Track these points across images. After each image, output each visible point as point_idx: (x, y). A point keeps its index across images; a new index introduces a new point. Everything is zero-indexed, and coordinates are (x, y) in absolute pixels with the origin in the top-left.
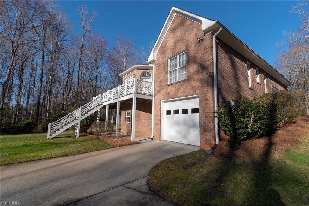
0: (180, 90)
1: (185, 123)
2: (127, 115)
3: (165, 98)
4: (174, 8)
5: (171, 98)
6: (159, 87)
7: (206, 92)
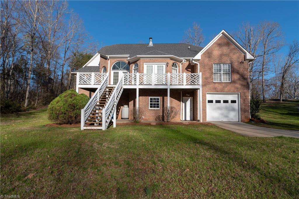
0: (226, 88)
1: (226, 108)
2: (150, 101)
3: (212, 92)
4: (223, 31)
5: (217, 92)
6: (205, 82)
7: (245, 92)
